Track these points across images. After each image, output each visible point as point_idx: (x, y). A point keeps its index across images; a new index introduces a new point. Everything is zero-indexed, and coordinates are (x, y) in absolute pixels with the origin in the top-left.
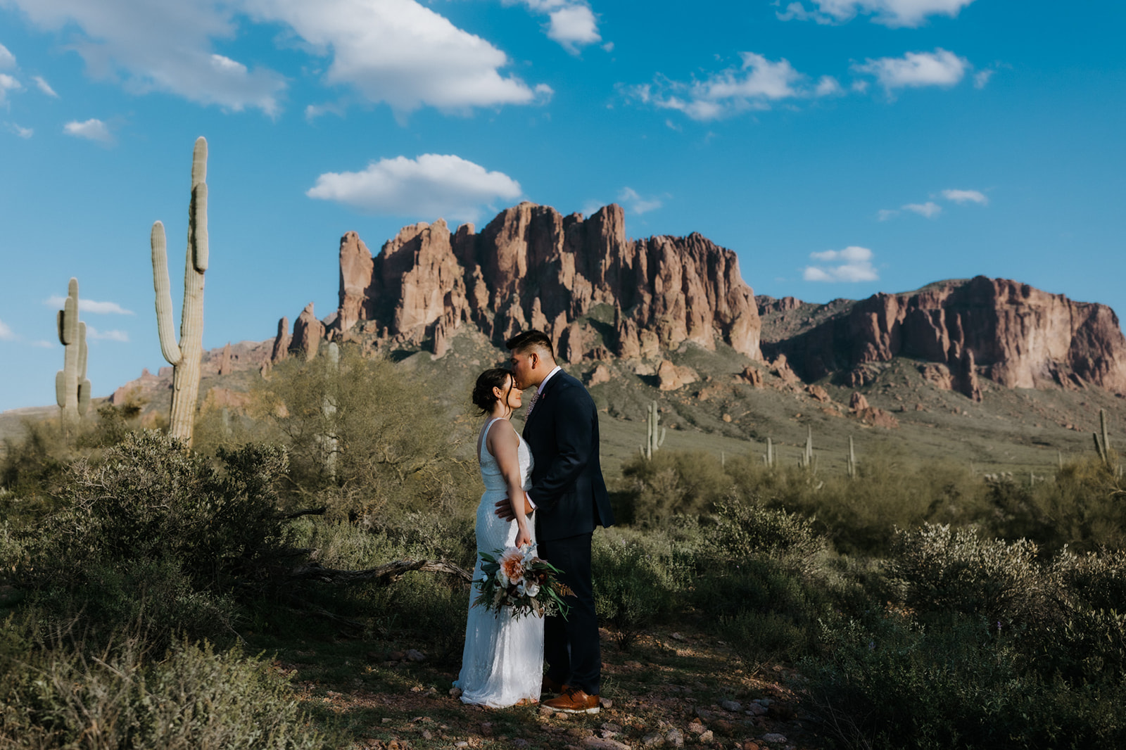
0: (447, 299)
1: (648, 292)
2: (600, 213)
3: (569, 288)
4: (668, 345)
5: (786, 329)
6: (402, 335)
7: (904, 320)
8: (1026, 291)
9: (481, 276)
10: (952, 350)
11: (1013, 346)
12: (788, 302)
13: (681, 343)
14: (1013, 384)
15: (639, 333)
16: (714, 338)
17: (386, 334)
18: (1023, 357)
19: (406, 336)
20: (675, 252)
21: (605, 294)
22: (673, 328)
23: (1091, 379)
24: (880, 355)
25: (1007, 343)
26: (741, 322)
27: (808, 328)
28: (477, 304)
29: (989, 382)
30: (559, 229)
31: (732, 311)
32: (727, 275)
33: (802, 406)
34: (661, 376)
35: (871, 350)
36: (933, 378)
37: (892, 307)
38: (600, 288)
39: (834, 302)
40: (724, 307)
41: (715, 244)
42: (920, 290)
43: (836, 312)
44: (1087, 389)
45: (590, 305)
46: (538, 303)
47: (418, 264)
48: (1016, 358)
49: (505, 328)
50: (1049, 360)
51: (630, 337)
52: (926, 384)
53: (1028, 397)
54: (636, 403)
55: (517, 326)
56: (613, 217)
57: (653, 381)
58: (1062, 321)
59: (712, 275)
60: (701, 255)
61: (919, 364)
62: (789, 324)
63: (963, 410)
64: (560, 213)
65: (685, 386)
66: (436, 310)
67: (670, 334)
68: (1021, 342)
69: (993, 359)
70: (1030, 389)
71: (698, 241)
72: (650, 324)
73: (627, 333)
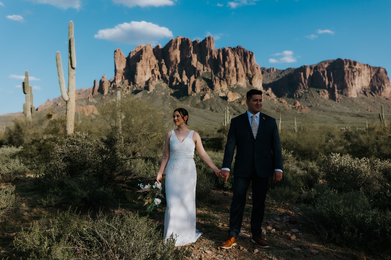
0: (153, 72)
1: (223, 67)
2: (205, 39)
3: (195, 66)
4: (230, 86)
5: (271, 79)
6: (137, 84)
7: (312, 75)
8: (355, 63)
9: (164, 63)
10: (329, 85)
11: (350, 83)
12: (272, 69)
13: (235, 85)
14: (350, 96)
15: (220, 82)
16: (246, 83)
17: (132, 84)
18: (354, 86)
19: (139, 85)
20: (232, 53)
21: (208, 68)
22: (232, 79)
23: (377, 94)
24: (304, 87)
25: (348, 82)
26: (256, 77)
27: (279, 78)
28: (163, 73)
29: (342, 96)
30: (191, 46)
31: (252, 73)
32: (250, 60)
33: (277, 106)
34: (228, 96)
35: (301, 85)
36: (322, 95)
37: (308, 70)
38: (206, 66)
39: (288, 69)
40: (250, 72)
41: (246, 49)
42: (318, 64)
43: (289, 72)
44: (376, 97)
45: (202, 72)
46: (184, 72)
47: (142, 59)
48: (351, 87)
49: (173, 81)
50: (363, 87)
51: (217, 83)
52: (320, 97)
53: (355, 100)
54: (219, 106)
55: (177, 81)
56: (210, 41)
57: (225, 98)
58: (367, 73)
59: (245, 61)
60: (241, 54)
61: (317, 90)
62: (272, 77)
63: (332, 106)
64: (192, 40)
65: (236, 100)
66: (149, 76)
67: (231, 82)
68: (353, 81)
69: (343, 87)
70: (356, 98)
71: (240, 49)
72: (224, 78)
73: (216, 82)
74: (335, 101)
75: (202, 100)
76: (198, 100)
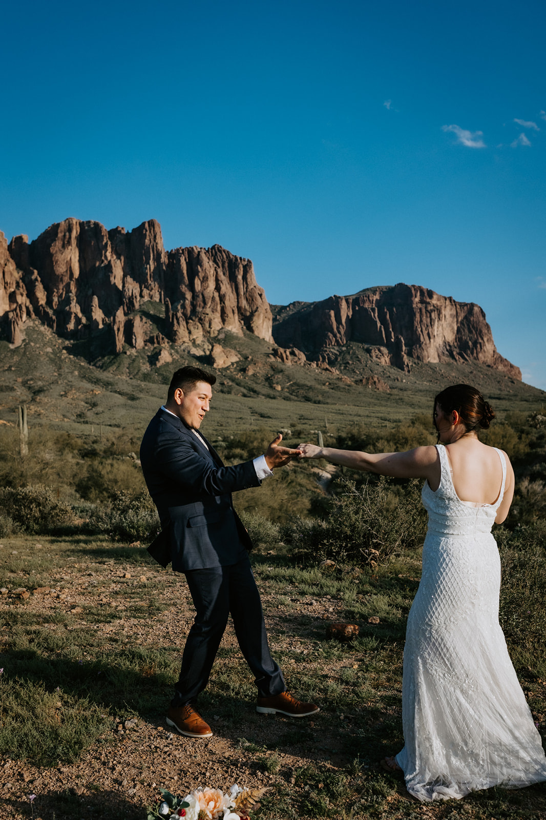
0: (12, 297)
1: (189, 291)
2: (141, 227)
3: (120, 287)
4: (209, 332)
7: (352, 315)
8: (430, 294)
9: (39, 279)
10: (388, 336)
11: (425, 333)
13: (219, 331)
14: (426, 361)
15: (187, 323)
16: (240, 328)
18: (432, 340)
20: (208, 259)
21: (151, 293)
22: (212, 318)
23: (471, 356)
24: (337, 341)
25: (422, 331)
26: (258, 315)
28: (38, 302)
29: (411, 359)
30: (106, 240)
31: (250, 306)
32: (245, 278)
33: (325, 377)
34: (214, 356)
35: (331, 337)
36: (376, 356)
37: (344, 304)
38: (147, 287)
39: (294, 304)
40: (244, 303)
41: (234, 255)
42: (359, 294)
43: (297, 311)
44: (471, 362)
45: (140, 301)
46: (96, 300)
48: (427, 342)
49: (68, 322)
50: (445, 343)
51: (182, 327)
52: (373, 361)
53: (438, 369)
55: (78, 321)
56: (154, 231)
57: (208, 360)
58: (451, 315)
59: (233, 278)
60: (223, 263)
61: (366, 346)
63: (401, 379)
64: (107, 227)
65: (233, 364)
67: (210, 324)
68: (430, 330)
69: (414, 342)
70: (437, 363)
71: (220, 251)
72: (194, 315)
73: (178, 323)
74: (403, 370)
75: (155, 365)
76: (144, 364)
